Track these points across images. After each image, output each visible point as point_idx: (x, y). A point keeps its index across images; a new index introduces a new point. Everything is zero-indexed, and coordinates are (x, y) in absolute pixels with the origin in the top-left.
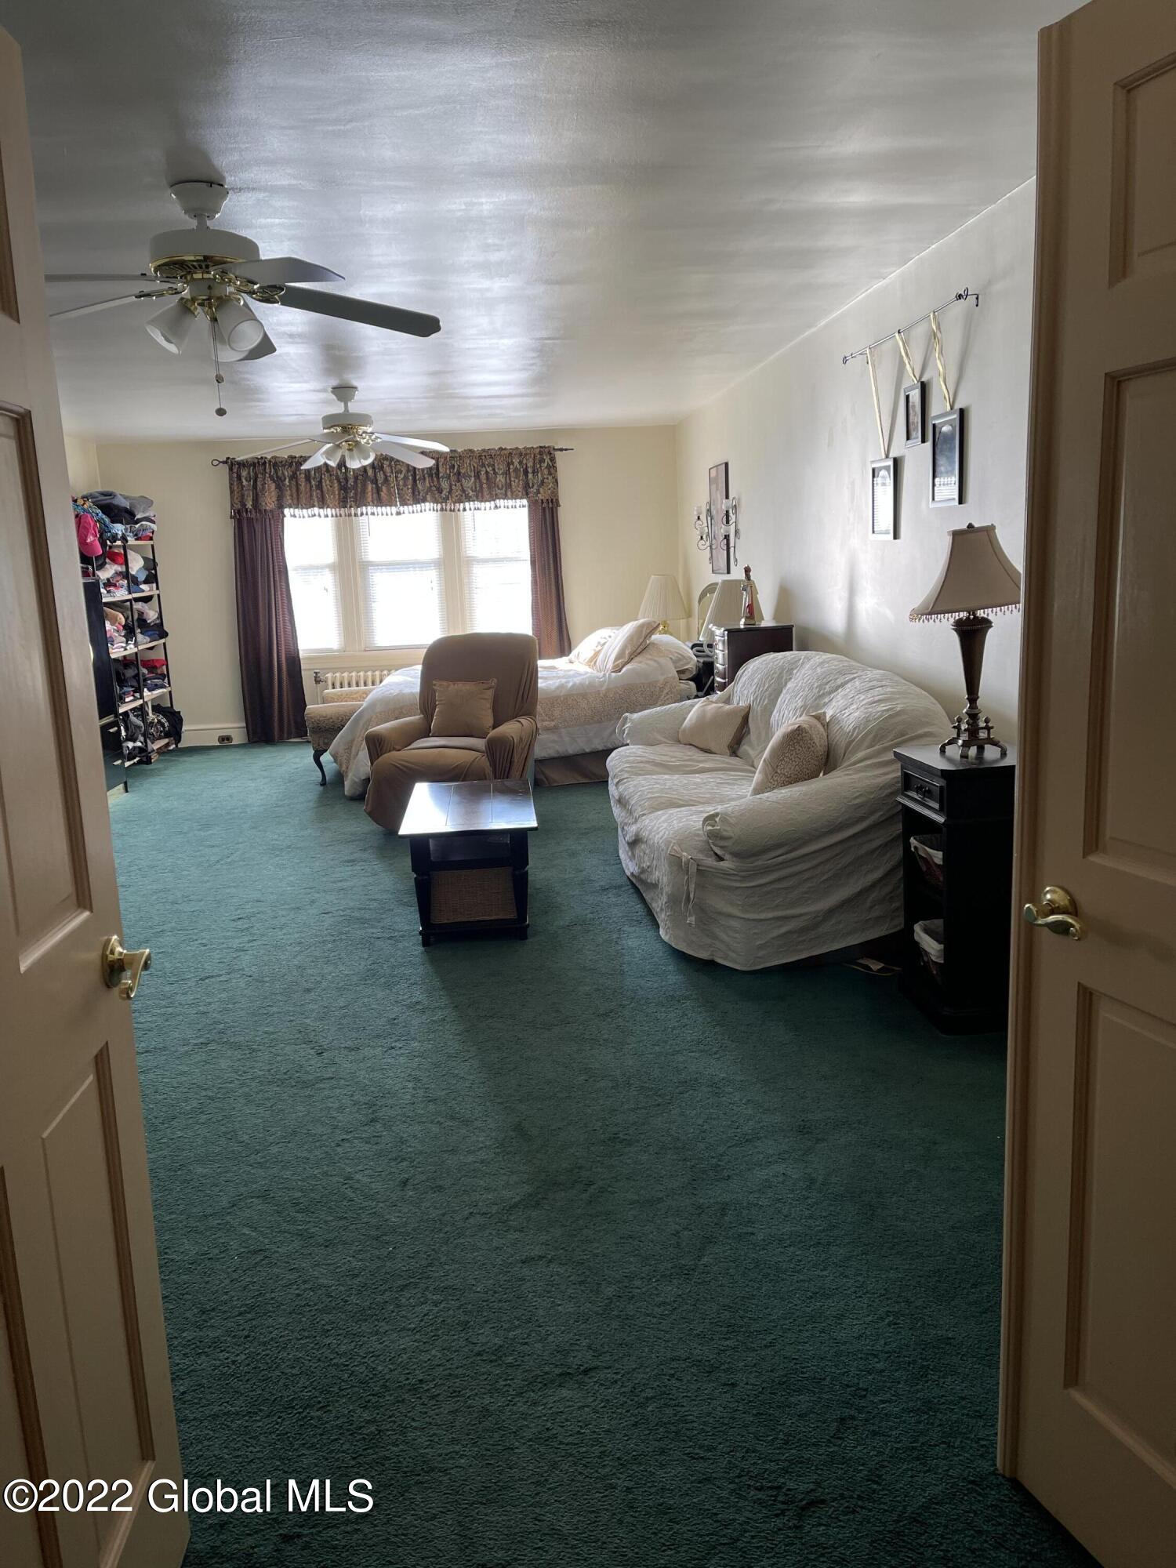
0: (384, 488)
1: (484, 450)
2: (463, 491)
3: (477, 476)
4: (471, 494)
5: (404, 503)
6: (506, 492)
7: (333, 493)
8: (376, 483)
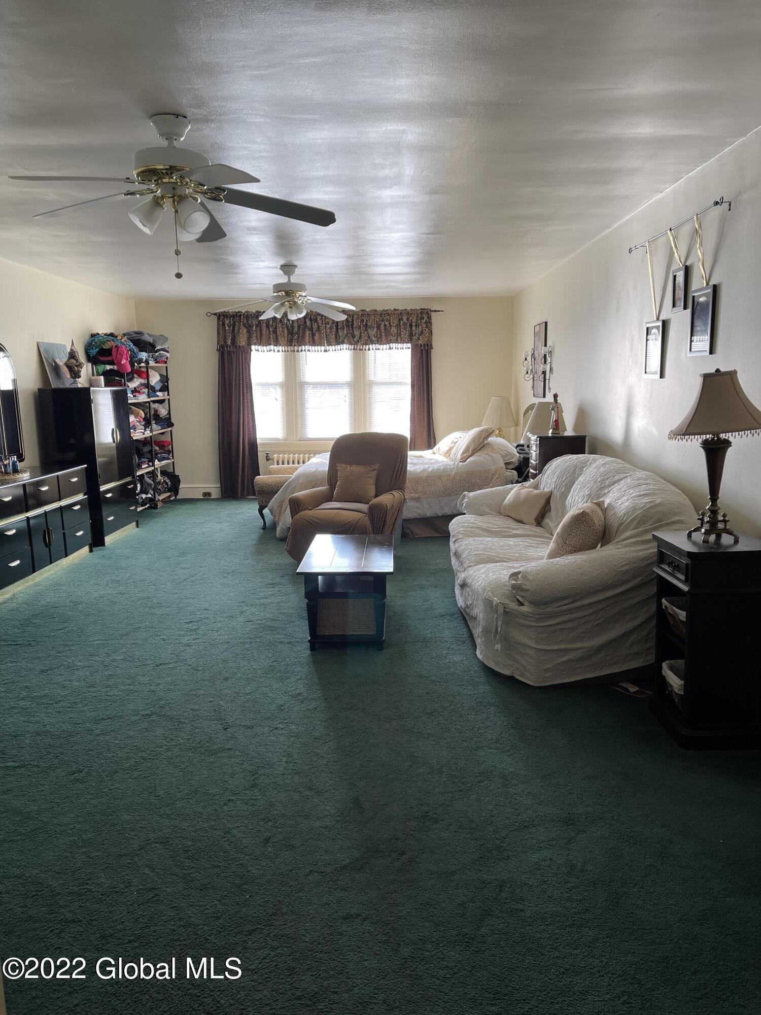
0: (317, 334)
1: (383, 310)
2: (369, 337)
3: (379, 327)
4: (374, 339)
5: (329, 344)
6: (397, 338)
7: (284, 336)
8: (312, 331)
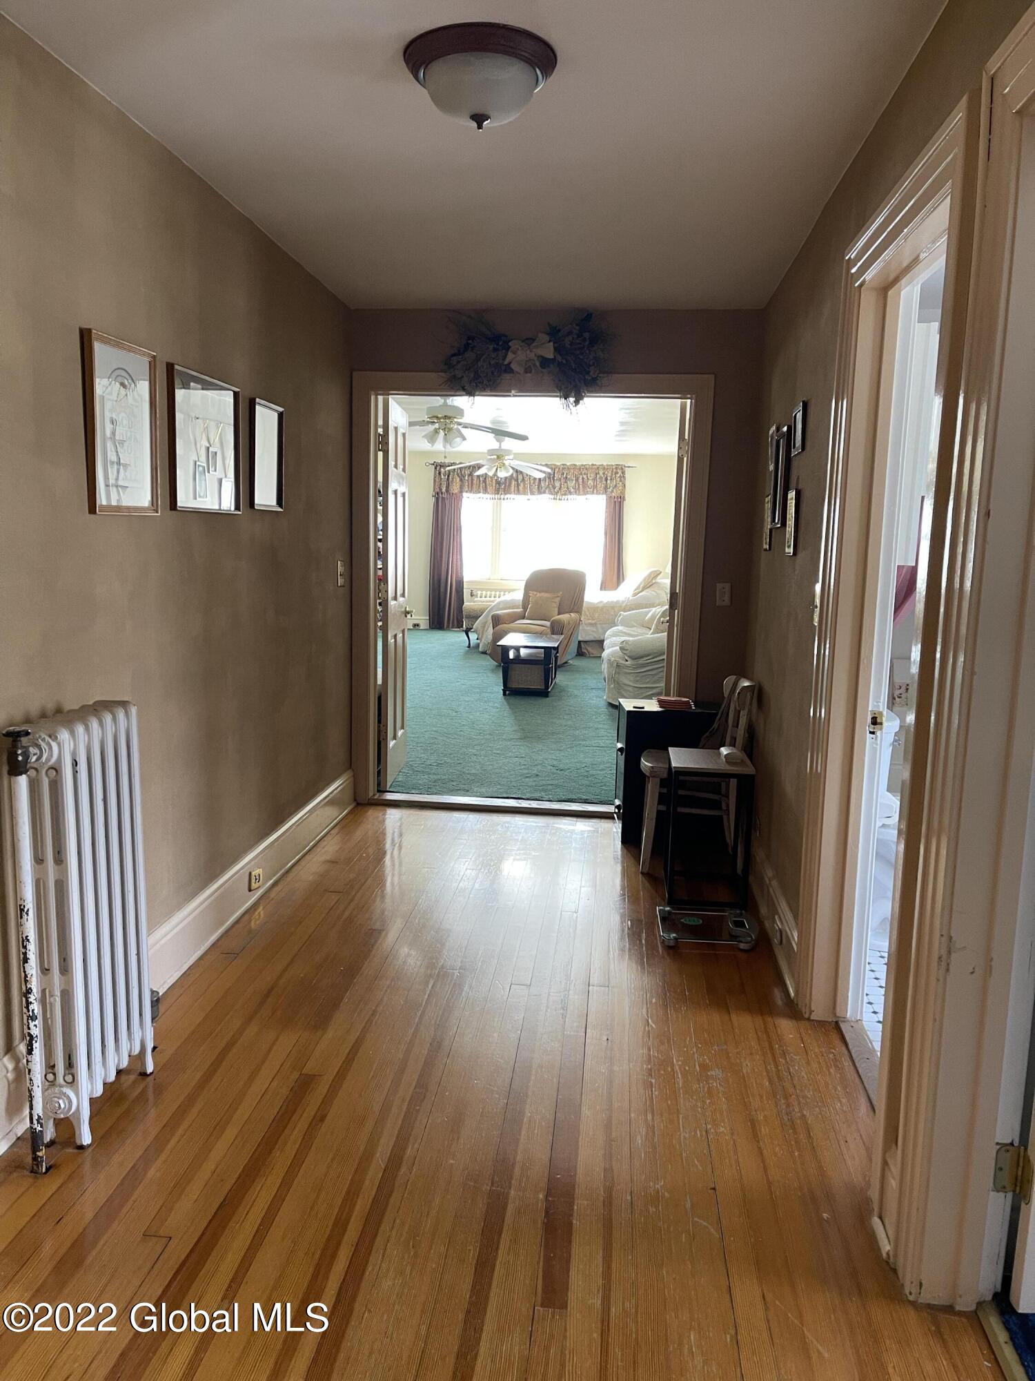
0: (522, 484)
1: (582, 465)
2: (568, 488)
3: (577, 480)
4: (572, 490)
5: (532, 493)
6: (593, 490)
7: (492, 486)
8: (517, 481)
